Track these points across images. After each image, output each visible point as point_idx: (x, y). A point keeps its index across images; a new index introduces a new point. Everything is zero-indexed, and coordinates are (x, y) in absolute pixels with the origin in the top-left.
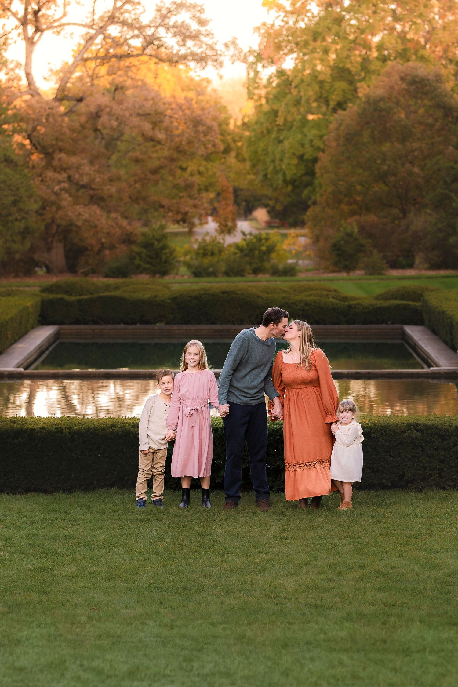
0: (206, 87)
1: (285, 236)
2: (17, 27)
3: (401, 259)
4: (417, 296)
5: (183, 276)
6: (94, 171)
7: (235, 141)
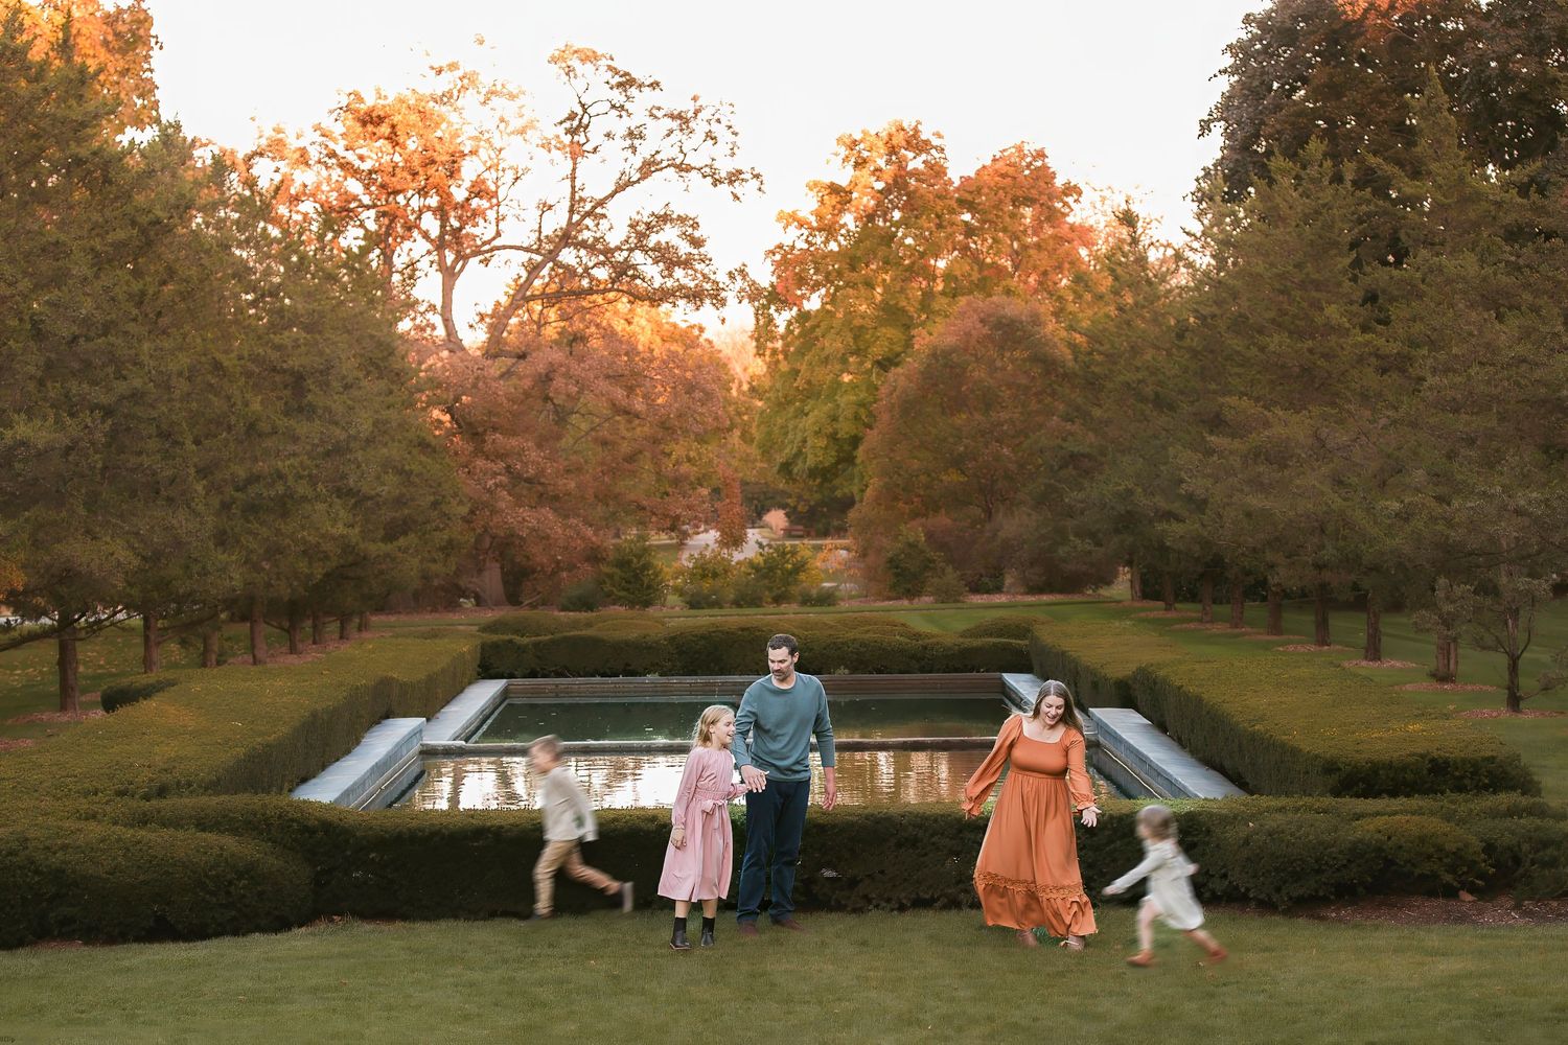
0: (698, 337)
1: (819, 548)
2: (429, 252)
3: (985, 580)
4: (1022, 631)
5: (673, 608)
6: (545, 458)
7: (739, 414)
